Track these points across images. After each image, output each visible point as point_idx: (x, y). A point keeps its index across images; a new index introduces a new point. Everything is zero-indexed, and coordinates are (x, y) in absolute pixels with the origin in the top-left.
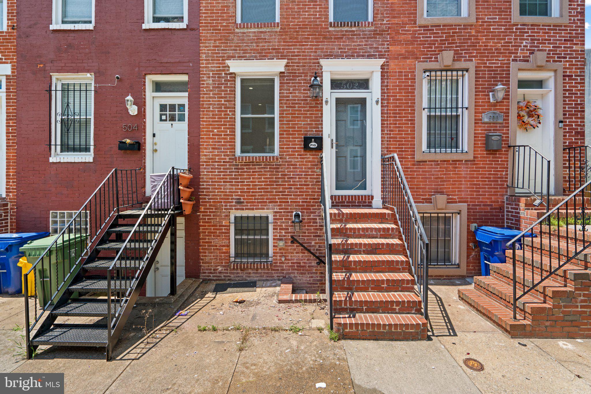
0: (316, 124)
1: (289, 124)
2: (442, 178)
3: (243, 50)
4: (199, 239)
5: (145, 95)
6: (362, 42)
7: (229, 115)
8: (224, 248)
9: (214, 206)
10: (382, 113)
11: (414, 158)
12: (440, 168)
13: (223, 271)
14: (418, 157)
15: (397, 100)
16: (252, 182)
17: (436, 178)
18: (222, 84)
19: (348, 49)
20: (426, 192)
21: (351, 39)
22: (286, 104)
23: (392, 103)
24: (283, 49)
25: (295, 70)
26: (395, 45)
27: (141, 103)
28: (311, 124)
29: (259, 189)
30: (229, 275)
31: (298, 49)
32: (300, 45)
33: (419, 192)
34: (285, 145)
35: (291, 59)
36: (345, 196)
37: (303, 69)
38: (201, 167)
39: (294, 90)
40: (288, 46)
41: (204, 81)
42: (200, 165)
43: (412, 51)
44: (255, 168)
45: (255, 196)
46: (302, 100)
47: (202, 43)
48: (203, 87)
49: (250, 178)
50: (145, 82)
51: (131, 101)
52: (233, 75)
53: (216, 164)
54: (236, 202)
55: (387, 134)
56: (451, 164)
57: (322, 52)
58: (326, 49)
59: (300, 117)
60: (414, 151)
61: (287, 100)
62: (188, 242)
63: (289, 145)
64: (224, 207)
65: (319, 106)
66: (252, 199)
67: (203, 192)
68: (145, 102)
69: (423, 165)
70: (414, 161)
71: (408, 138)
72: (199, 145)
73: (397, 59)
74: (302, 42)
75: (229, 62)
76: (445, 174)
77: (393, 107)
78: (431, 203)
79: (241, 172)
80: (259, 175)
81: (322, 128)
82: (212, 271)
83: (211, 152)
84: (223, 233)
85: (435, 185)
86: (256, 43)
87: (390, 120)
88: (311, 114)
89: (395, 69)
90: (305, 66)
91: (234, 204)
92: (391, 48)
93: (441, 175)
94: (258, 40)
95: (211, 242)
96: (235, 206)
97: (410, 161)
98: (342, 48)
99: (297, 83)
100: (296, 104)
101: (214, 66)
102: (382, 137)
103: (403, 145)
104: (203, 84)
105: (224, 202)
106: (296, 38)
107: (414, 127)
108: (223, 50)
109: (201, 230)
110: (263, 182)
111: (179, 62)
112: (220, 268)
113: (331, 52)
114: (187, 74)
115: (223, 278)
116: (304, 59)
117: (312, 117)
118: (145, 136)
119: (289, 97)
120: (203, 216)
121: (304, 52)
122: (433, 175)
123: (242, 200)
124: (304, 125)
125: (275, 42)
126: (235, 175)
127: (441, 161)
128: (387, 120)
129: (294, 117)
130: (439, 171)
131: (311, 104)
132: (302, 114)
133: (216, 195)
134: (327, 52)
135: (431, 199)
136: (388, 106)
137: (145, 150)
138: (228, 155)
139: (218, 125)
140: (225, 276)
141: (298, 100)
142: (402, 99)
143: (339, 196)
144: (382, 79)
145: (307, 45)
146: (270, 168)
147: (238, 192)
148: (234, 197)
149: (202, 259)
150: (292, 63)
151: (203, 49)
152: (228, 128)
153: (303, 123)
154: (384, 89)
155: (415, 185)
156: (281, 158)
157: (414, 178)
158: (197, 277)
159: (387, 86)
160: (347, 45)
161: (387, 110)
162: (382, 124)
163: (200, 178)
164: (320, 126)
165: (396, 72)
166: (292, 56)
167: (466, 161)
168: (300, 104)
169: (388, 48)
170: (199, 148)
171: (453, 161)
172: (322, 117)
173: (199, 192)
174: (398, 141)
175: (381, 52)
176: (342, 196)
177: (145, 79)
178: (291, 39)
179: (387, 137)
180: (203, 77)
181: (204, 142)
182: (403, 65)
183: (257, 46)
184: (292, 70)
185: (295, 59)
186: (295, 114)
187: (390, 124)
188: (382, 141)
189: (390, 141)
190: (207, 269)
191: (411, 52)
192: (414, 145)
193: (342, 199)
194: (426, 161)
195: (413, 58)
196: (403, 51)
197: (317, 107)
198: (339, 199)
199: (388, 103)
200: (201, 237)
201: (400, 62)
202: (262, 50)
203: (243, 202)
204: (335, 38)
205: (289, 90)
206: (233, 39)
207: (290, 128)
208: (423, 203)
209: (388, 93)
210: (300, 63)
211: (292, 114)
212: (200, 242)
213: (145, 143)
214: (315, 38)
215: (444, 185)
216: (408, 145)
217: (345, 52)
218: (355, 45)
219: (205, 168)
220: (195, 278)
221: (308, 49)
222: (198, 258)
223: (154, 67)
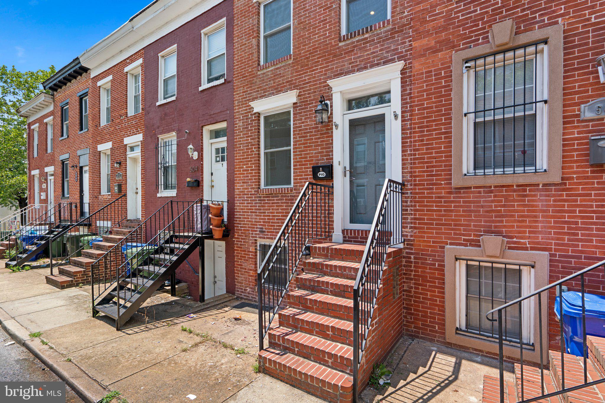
0: (327, 152)
1: (301, 155)
2: (500, 211)
3: (263, 90)
4: (235, 261)
5: (202, 143)
6: (377, 47)
7: (253, 151)
8: (251, 272)
9: (244, 233)
10: (402, 130)
11: (451, 184)
12: (495, 196)
13: (251, 292)
14: (456, 182)
15: (424, 109)
16: (271, 213)
17: (487, 212)
18: (249, 124)
19: (360, 61)
20: (471, 230)
21: (364, 49)
22: (298, 134)
23: (417, 114)
24: (296, 80)
25: (306, 98)
26: (421, 38)
27: (200, 150)
28: (323, 152)
29: (277, 219)
30: (254, 296)
31: (308, 75)
32: (310, 71)
33: (460, 230)
34: (298, 176)
35: (303, 88)
36: (358, 231)
37: (313, 96)
38: (236, 199)
39: (305, 119)
40: (300, 75)
41: (236, 124)
42: (234, 198)
43: (446, 39)
44: (274, 200)
45: (274, 226)
46: (313, 128)
47: (235, 92)
48: (236, 130)
49: (269, 209)
50: (202, 132)
51: (191, 149)
52: (257, 115)
53: (246, 196)
54: (260, 231)
55: (411, 155)
56: (515, 191)
57: (332, 72)
58: (336, 68)
59: (311, 146)
60: (451, 175)
61: (300, 130)
62: (227, 262)
63: (302, 176)
64: (251, 235)
65: (330, 131)
66: (271, 229)
67: (237, 221)
68: (202, 148)
69: (464, 193)
70: (451, 188)
71: (442, 157)
72: (234, 180)
73: (424, 55)
74: (312, 67)
75: (252, 104)
76: (504, 206)
77: (418, 119)
78: (480, 246)
79: (263, 203)
80: (277, 206)
81: (332, 155)
82: (243, 291)
83: (242, 186)
84: (250, 258)
85: (485, 221)
86: (273, 80)
87: (415, 137)
88: (322, 141)
89: (421, 69)
90: (315, 92)
91: (258, 233)
92: (414, 44)
93: (496, 206)
94: (276, 76)
95: (242, 265)
96: (259, 234)
97: (444, 188)
98: (353, 62)
99: (308, 111)
100: (308, 132)
101: (243, 110)
102: (403, 160)
103: (433, 167)
104: (236, 127)
105: (252, 231)
106: (307, 65)
107: (450, 142)
108: (249, 94)
109: (235, 254)
110: (280, 213)
111: (221, 112)
112: (248, 289)
113: (341, 70)
114: (226, 120)
115: (251, 298)
116: (314, 85)
117: (323, 145)
118: (202, 175)
119: (301, 127)
120: (237, 241)
121: (314, 77)
122: (482, 207)
123: (264, 230)
124: (315, 153)
125: (288, 75)
126: (259, 206)
127: (495, 187)
128: (410, 137)
129: (306, 147)
130: (492, 201)
131: (322, 131)
132: (313, 142)
133: (245, 224)
134: (337, 71)
135: (479, 241)
136: (411, 120)
137: (203, 186)
138: (253, 188)
139: (246, 161)
140: (252, 297)
141: (310, 129)
142: (432, 107)
143: (351, 230)
144: (402, 87)
145: (317, 69)
146: (286, 200)
147: (261, 222)
148: (258, 226)
149: (237, 279)
150: (304, 91)
151: (236, 97)
152: (253, 164)
153: (314, 152)
154: (406, 99)
155: (453, 220)
156: (295, 190)
157: (451, 211)
158: (234, 294)
159: (410, 93)
160: (359, 57)
161: (411, 124)
162: (403, 143)
163: (234, 209)
164: (331, 154)
165: (422, 74)
166: (304, 84)
167: (544, 185)
168: (311, 132)
169: (411, 45)
170: (234, 183)
171: (517, 186)
172: (332, 143)
173: (234, 220)
174: (427, 163)
175: (402, 52)
176: (355, 231)
177: (202, 130)
178: (302, 67)
179: (411, 159)
180: (236, 121)
181: (237, 177)
182: (432, 62)
183: (274, 83)
184: (304, 98)
185: (307, 87)
186: (307, 143)
187: (415, 141)
188: (403, 164)
189: (415, 163)
190: (240, 288)
191: (443, 41)
192: (451, 166)
193: (355, 234)
194: (470, 188)
195: (447, 49)
196: (433, 43)
197: (328, 133)
198: (351, 234)
199: (411, 115)
200: (236, 260)
201: (427, 59)
202: (278, 85)
203: (264, 232)
204: (345, 53)
205: (301, 119)
206: (256, 82)
207: (302, 158)
208: (466, 245)
209: (411, 102)
210: (310, 90)
211: (304, 144)
212: (234, 264)
213: (202, 181)
214: (325, 60)
215: (502, 222)
216: (441, 166)
217: (357, 66)
218: (368, 54)
219: (238, 200)
220: (232, 294)
221: (318, 73)
222: (234, 278)
223: (206, 119)
